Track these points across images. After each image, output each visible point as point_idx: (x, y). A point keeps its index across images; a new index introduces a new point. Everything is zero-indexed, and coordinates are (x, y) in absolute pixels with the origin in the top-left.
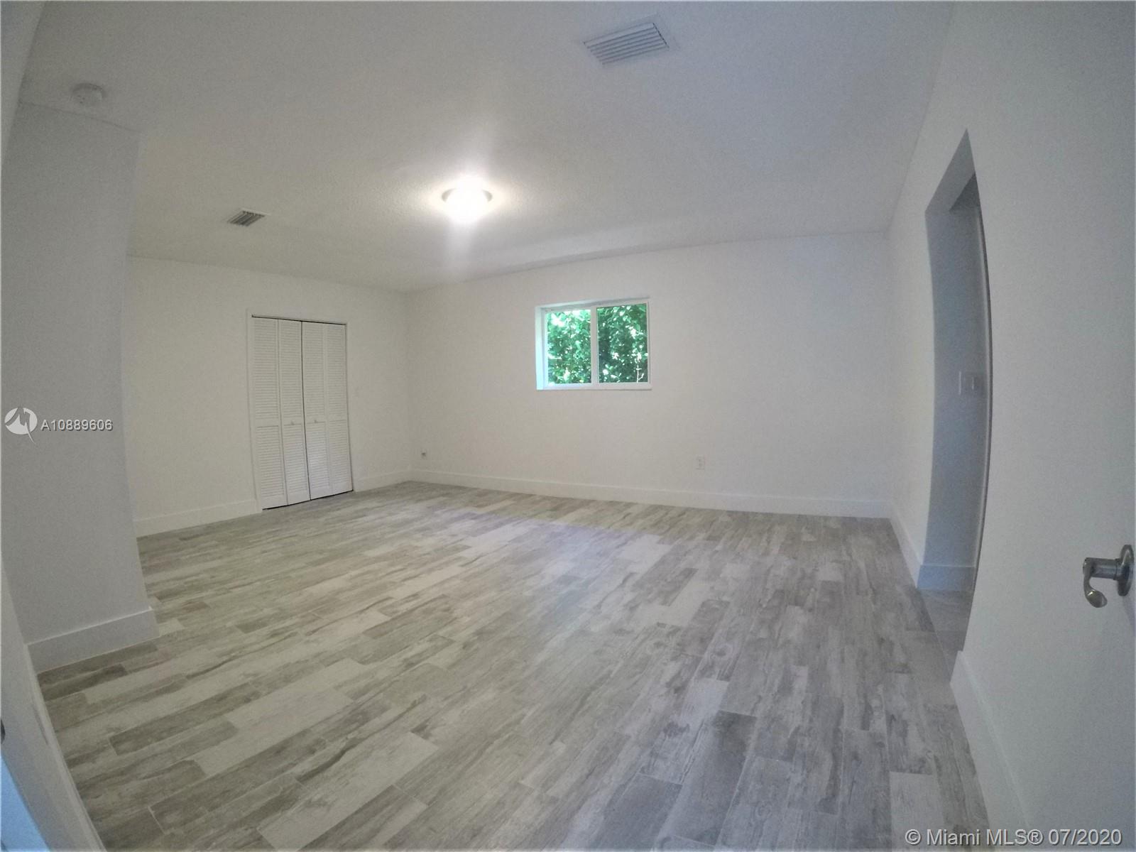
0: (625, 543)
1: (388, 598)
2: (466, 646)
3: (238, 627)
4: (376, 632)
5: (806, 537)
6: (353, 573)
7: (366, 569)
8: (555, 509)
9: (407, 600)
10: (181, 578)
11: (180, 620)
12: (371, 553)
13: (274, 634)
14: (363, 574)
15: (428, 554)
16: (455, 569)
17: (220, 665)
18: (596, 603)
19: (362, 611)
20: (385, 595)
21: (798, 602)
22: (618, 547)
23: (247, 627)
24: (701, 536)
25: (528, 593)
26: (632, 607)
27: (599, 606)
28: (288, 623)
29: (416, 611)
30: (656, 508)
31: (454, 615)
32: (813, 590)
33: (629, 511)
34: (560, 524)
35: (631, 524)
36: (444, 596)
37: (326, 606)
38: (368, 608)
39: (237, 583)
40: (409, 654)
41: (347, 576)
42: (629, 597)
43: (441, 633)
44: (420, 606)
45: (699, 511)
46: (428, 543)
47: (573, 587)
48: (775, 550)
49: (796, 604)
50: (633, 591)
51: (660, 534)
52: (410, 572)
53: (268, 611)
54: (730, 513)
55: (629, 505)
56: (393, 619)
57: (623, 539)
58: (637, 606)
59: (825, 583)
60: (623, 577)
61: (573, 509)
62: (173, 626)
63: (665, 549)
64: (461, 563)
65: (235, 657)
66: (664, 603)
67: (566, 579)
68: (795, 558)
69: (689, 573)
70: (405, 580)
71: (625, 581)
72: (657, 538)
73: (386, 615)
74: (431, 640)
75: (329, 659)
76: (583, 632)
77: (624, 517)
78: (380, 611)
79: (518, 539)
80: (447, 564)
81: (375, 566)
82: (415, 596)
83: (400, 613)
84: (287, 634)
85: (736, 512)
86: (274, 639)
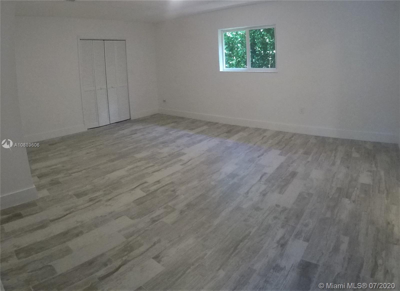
0: (262, 155)
1: (146, 182)
2: (182, 212)
3: (75, 195)
4: (139, 202)
5: (355, 155)
6: (130, 167)
7: (136, 165)
8: (228, 132)
9: (154, 184)
10: (49, 167)
11: (48, 190)
12: (138, 156)
13: (91, 200)
14: (133, 168)
15: (166, 157)
16: (178, 167)
17: (65, 216)
18: (246, 191)
19: (133, 189)
20: (144, 180)
21: (348, 196)
22: (258, 157)
23: (78, 195)
24: (301, 151)
25: (213, 183)
26: (264, 194)
27: (248, 193)
28: (97, 194)
29: (159, 191)
30: (278, 133)
31: (177, 194)
32: (356, 188)
33: (265, 134)
34: (230, 142)
35: (265, 143)
36: (172, 183)
38: (135, 188)
39: (74, 171)
40: (154, 215)
41: (126, 169)
42: (263, 187)
43: (170, 204)
44: (161, 188)
45: (300, 135)
46: (166, 151)
47: (236, 180)
48: (338, 162)
49: (347, 198)
50: (265, 184)
51: (280, 150)
52: (156, 168)
53: (88, 187)
54: (316, 137)
55: (265, 131)
56: (147, 195)
58: (267, 193)
59: (363, 184)
60: (260, 175)
61: (238, 132)
62: (44, 193)
63: (282, 159)
64: (181, 163)
65: (73, 211)
66: (280, 193)
67: (233, 176)
68: (348, 168)
69: (294, 174)
70: (154, 172)
71: (261, 178)
72: (278, 152)
73: (144, 192)
74: (165, 208)
75: (116, 216)
76: (238, 208)
77: (263, 138)
78: (141, 189)
79: (209, 150)
80: (175, 163)
81: (139, 164)
82: (158, 182)
83: (150, 192)
84: (96, 201)
85: (319, 136)
86: (91, 203)
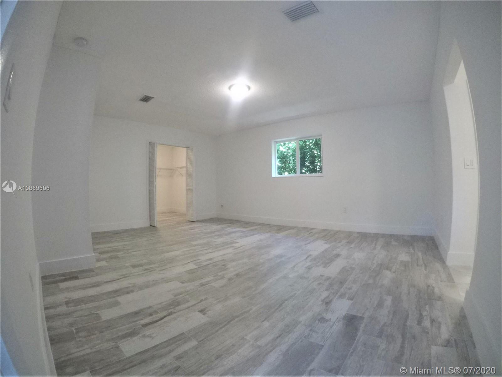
0: (309, 243)
1: (198, 260)
2: (230, 279)
3: (131, 266)
4: (191, 272)
5: (394, 243)
6: (186, 249)
7: (191, 248)
8: (279, 230)
9: (207, 260)
10: (110, 247)
11: (107, 262)
12: (194, 243)
13: (146, 270)
14: (189, 250)
15: (219, 244)
16: (230, 250)
17: (118, 279)
18: (292, 266)
19: (186, 264)
20: (197, 258)
22: (305, 245)
23: (134, 266)
24: (344, 242)
25: (261, 261)
26: (309, 268)
27: (294, 267)
28: (152, 266)
29: (210, 265)
30: (324, 230)
31: (227, 267)
32: (396, 264)
33: (312, 231)
34: (280, 235)
35: (312, 236)
36: (223, 260)
37: (171, 261)
38: (188, 263)
39: (133, 250)
40: (203, 281)
41: (182, 251)
42: (308, 264)
43: (220, 274)
44: (213, 263)
45: (343, 232)
46: (220, 240)
47: (283, 259)
48: (378, 247)
49: (388, 270)
50: (310, 262)
51: (326, 240)
52: (210, 251)
53: (145, 261)
54: (359, 233)
55: (312, 229)
56: (199, 267)
57: (308, 242)
58: (312, 268)
59: (402, 262)
60: (306, 256)
61: (287, 230)
62: (104, 263)
63: (327, 246)
64: (233, 248)
65: (127, 277)
66: (324, 267)
67: (281, 256)
68: (388, 251)
69: (338, 256)
70: (208, 253)
71: (307, 258)
72: (324, 242)
73: (196, 266)
74: (214, 276)
75: (166, 281)
76: (285, 277)
77: (310, 234)
78: (194, 264)
79: (261, 240)
80: (227, 248)
81: (195, 248)
82: (211, 259)
83: (202, 265)
84: (150, 270)
85: (361, 233)
86: (145, 272)
